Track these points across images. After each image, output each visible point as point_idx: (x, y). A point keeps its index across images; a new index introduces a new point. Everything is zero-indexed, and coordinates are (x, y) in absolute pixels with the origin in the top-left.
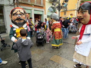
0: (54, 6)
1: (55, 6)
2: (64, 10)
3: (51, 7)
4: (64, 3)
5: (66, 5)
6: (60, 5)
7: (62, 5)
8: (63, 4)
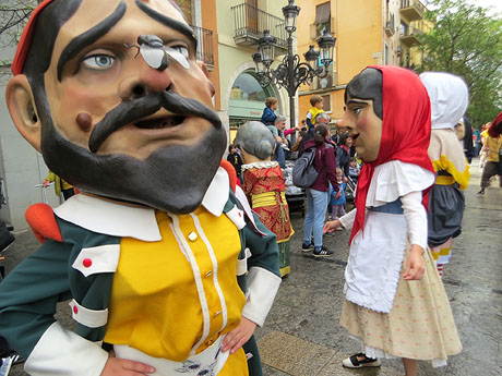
0: (261, 67)
1: (267, 66)
2: (319, 86)
3: (250, 72)
4: (316, 49)
5: (327, 63)
6: (296, 62)
7: (303, 60)
8: (309, 56)
